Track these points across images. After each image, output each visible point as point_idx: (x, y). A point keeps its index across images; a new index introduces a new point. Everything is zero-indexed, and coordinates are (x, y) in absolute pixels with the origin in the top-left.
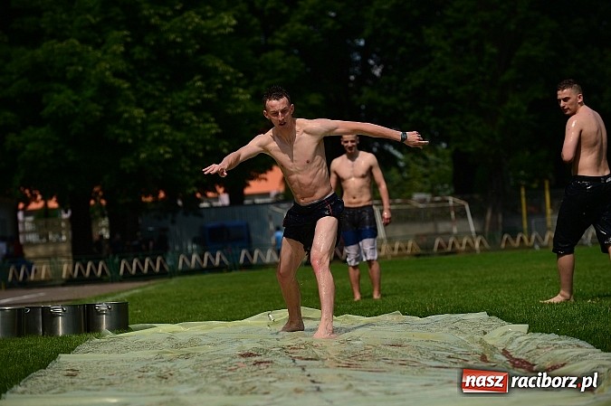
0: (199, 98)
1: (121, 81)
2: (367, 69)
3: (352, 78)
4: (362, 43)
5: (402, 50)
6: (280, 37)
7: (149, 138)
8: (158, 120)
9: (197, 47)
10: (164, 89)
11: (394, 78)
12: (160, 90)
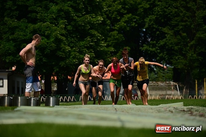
0: (89, 44)
1: (63, 37)
2: (146, 39)
3: (141, 41)
4: (144, 30)
5: (158, 32)
6: (117, 27)
7: (71, 57)
8: (75, 51)
9: (89, 27)
10: (77, 40)
11: (155, 42)
12: (76, 41)
